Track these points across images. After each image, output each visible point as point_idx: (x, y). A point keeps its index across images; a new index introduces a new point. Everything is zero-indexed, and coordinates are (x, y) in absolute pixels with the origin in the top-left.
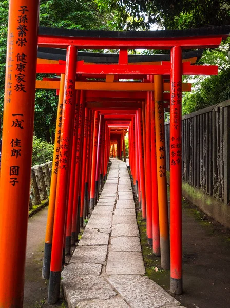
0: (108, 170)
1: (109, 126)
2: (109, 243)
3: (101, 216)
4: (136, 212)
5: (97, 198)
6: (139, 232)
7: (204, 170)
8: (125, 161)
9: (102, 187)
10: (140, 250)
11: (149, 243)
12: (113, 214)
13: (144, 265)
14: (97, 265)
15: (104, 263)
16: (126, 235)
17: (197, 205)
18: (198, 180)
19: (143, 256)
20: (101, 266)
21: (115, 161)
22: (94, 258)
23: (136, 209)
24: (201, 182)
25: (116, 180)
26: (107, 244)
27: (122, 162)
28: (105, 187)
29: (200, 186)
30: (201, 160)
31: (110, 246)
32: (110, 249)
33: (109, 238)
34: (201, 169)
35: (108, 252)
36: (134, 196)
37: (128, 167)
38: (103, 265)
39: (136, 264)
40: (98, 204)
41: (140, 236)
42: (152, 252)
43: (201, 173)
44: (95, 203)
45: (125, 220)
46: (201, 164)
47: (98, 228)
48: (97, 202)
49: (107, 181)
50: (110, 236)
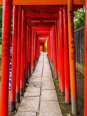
0: (39, 56)
1: (39, 39)
2: (40, 95)
3: (36, 77)
4: (52, 75)
5: (35, 68)
6: (55, 86)
7: (82, 55)
8: (45, 52)
9: (37, 63)
10: (57, 99)
11: (61, 94)
12: (42, 76)
13: (62, 113)
14: (34, 113)
15: (38, 112)
16: (49, 89)
17: (78, 70)
18: (79, 59)
19: (60, 104)
20: (36, 114)
21: (42, 53)
22: (32, 107)
23: (52, 73)
24: (80, 60)
25: (42, 60)
26: (39, 95)
27: (44, 53)
28: (38, 63)
29: (80, 62)
30: (80, 51)
31: (41, 96)
32: (41, 99)
33: (40, 91)
34: (80, 54)
35: (40, 102)
36: (50, 66)
37: (47, 55)
38: (37, 113)
39: (57, 112)
40: (35, 71)
41: (56, 89)
42: (65, 102)
43: (80, 56)
44: (34, 70)
45: (48, 79)
46: (80, 52)
47: (35, 84)
48: (35, 70)
49: (39, 60)
50: (41, 90)
